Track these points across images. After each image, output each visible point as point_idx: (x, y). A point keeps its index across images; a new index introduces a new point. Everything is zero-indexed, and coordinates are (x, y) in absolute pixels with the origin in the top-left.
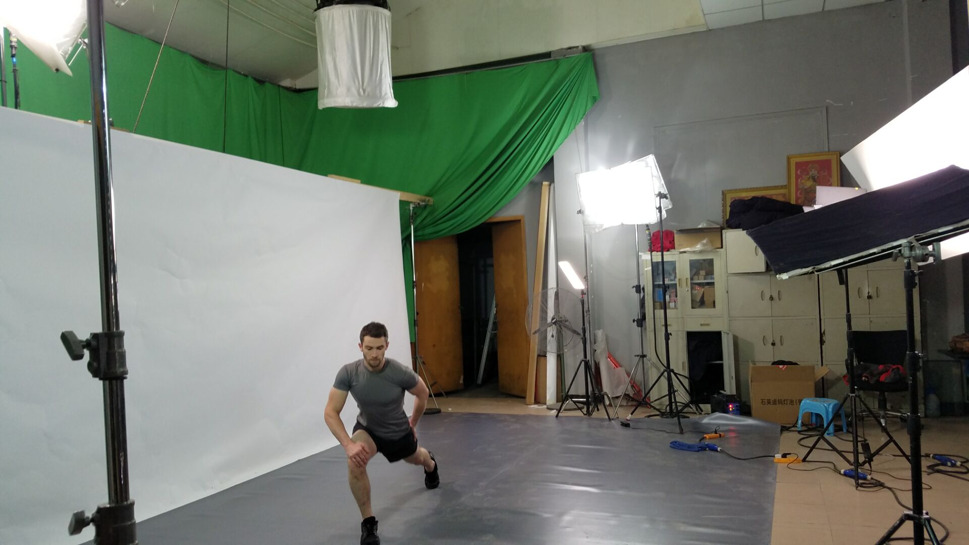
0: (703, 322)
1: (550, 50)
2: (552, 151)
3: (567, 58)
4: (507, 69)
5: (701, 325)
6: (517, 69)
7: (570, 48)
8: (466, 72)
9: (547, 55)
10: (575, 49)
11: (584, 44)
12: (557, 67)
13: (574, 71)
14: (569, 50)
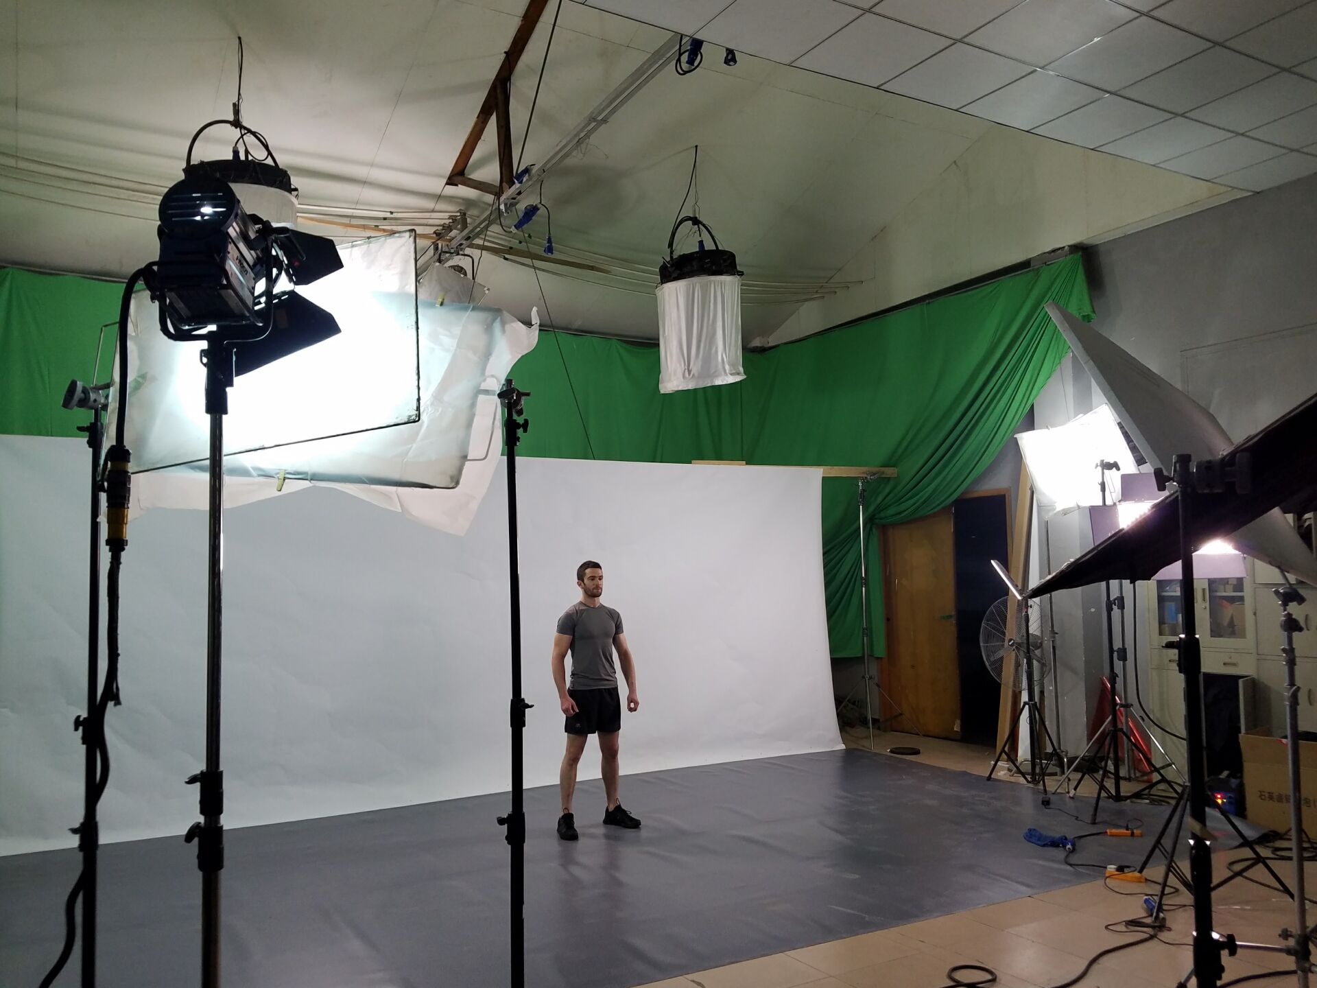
0: (1227, 660)
1: (1029, 257)
2: (1031, 398)
3: (1049, 265)
4: (973, 292)
5: (1225, 664)
6: (988, 289)
7: (1054, 251)
8: (927, 301)
9: (1025, 265)
10: (1060, 251)
11: (1072, 242)
12: (1037, 280)
13: (1058, 281)
14: (1052, 254)
